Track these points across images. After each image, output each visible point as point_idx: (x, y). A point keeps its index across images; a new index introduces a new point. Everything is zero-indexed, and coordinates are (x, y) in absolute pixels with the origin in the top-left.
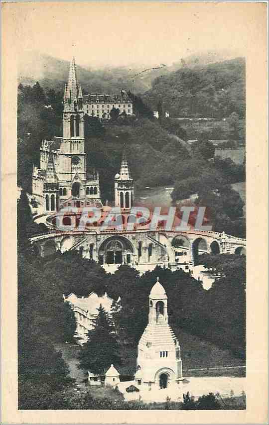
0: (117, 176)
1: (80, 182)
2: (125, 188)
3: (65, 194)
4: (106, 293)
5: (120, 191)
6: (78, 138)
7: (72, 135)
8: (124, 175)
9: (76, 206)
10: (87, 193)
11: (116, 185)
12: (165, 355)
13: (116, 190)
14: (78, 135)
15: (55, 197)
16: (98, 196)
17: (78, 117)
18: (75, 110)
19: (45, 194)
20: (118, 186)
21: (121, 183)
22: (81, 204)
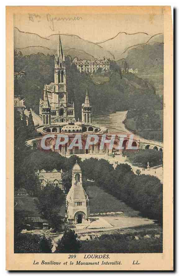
0: (83, 105)
1: (64, 108)
2: (88, 111)
3: (55, 115)
4: (62, 169)
5: (84, 113)
6: (62, 83)
7: (59, 82)
8: (86, 104)
9: (61, 122)
10: (68, 114)
11: (82, 110)
12: (80, 204)
13: (82, 113)
14: (62, 82)
15: (49, 116)
16: (73, 116)
17: (62, 72)
18: (61, 67)
19: (43, 115)
20: (84, 110)
21: (85, 109)
22: (64, 120)
